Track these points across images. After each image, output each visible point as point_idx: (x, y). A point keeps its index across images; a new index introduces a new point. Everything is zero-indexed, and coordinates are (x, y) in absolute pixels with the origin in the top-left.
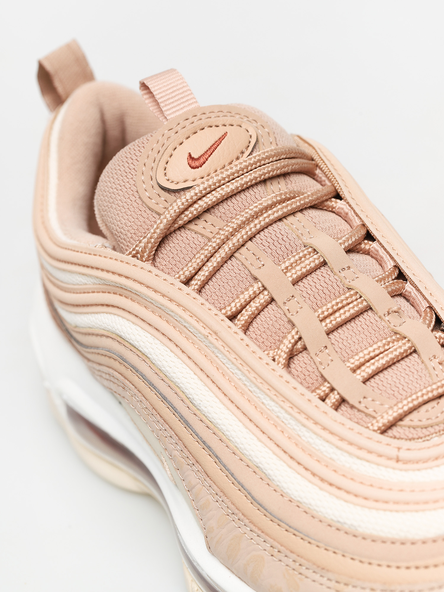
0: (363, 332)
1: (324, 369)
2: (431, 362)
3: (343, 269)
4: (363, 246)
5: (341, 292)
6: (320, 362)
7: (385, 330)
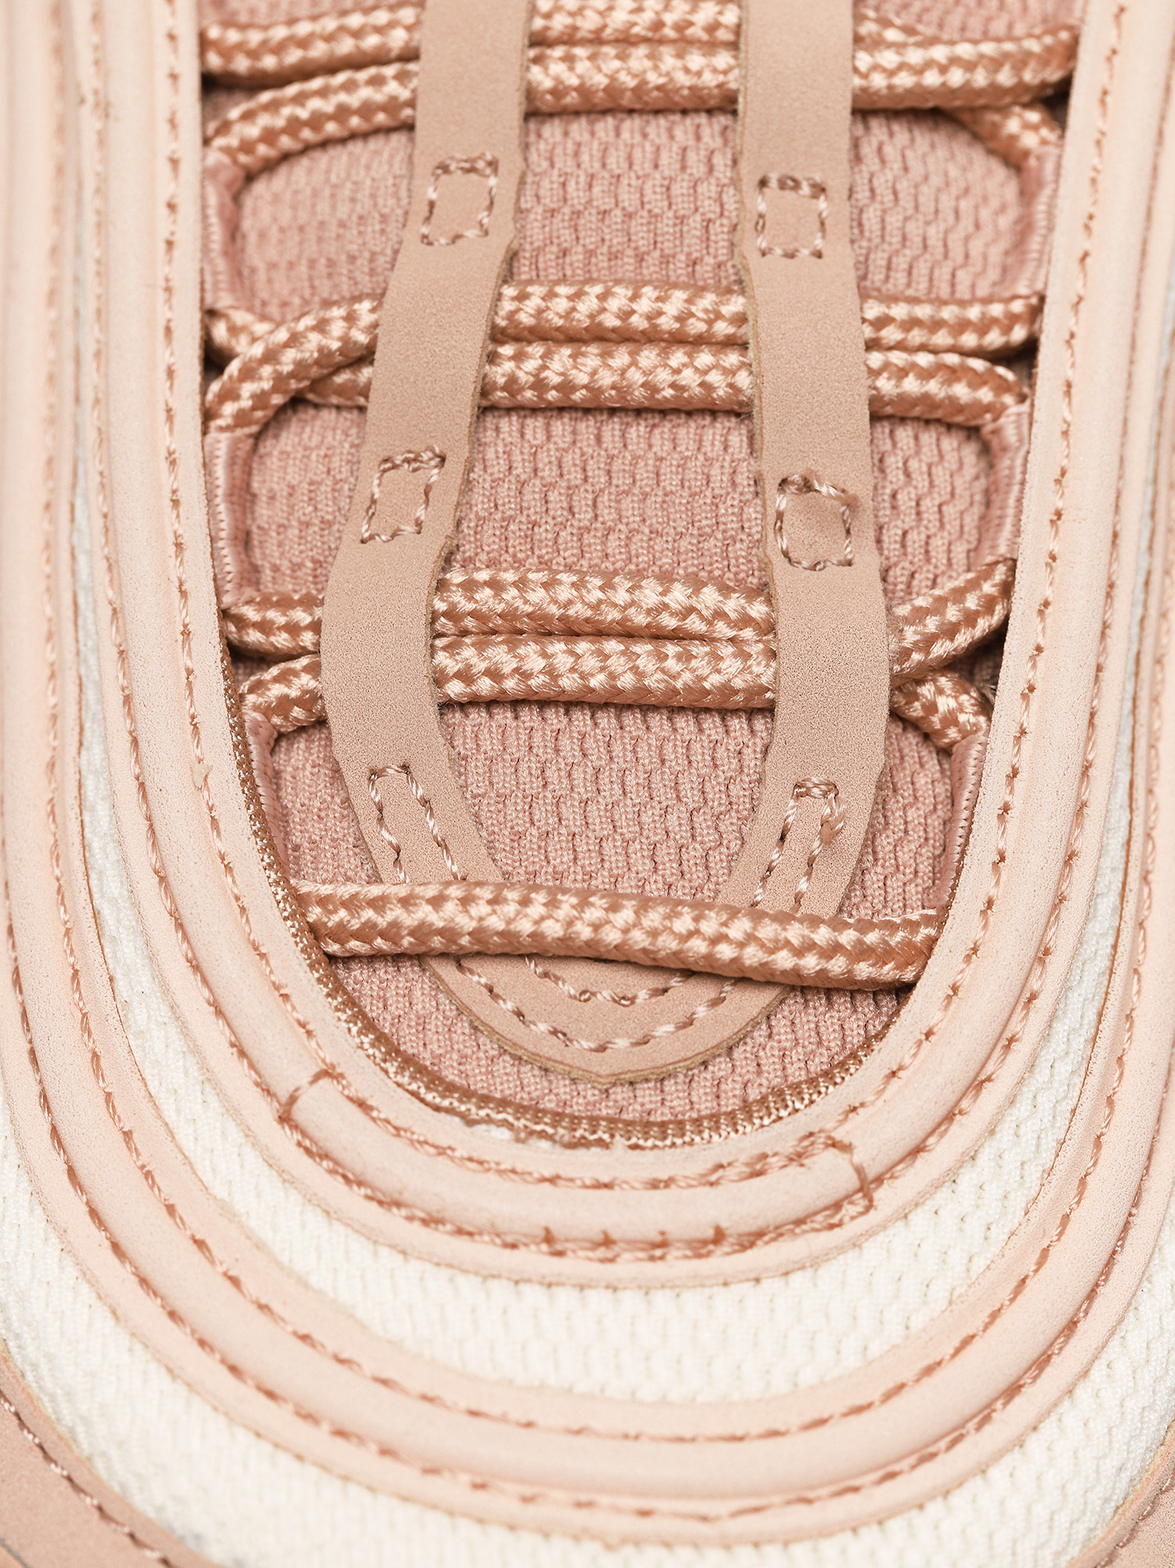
0: (646, 495)
1: (363, 542)
2: (792, 803)
3: (794, 180)
4: (1012, 125)
5: (705, 270)
6: (374, 502)
7: (738, 545)
